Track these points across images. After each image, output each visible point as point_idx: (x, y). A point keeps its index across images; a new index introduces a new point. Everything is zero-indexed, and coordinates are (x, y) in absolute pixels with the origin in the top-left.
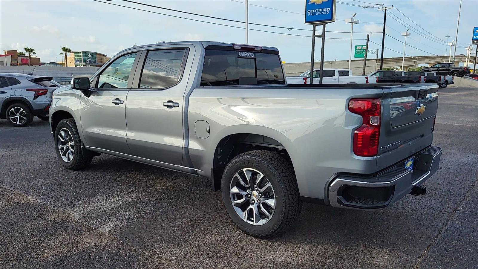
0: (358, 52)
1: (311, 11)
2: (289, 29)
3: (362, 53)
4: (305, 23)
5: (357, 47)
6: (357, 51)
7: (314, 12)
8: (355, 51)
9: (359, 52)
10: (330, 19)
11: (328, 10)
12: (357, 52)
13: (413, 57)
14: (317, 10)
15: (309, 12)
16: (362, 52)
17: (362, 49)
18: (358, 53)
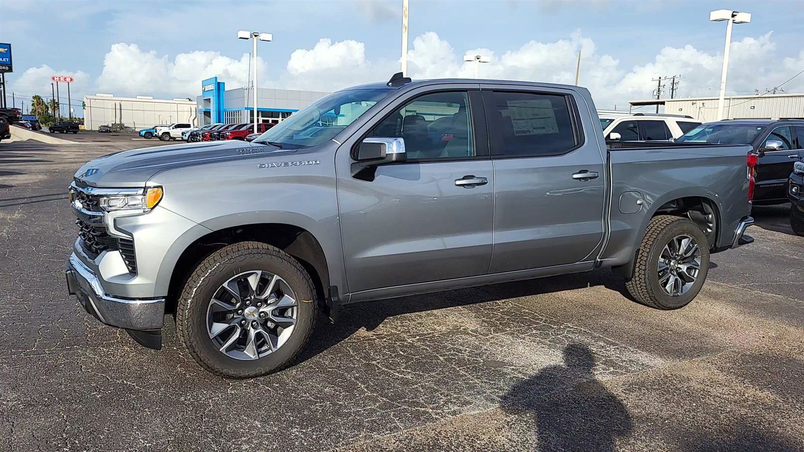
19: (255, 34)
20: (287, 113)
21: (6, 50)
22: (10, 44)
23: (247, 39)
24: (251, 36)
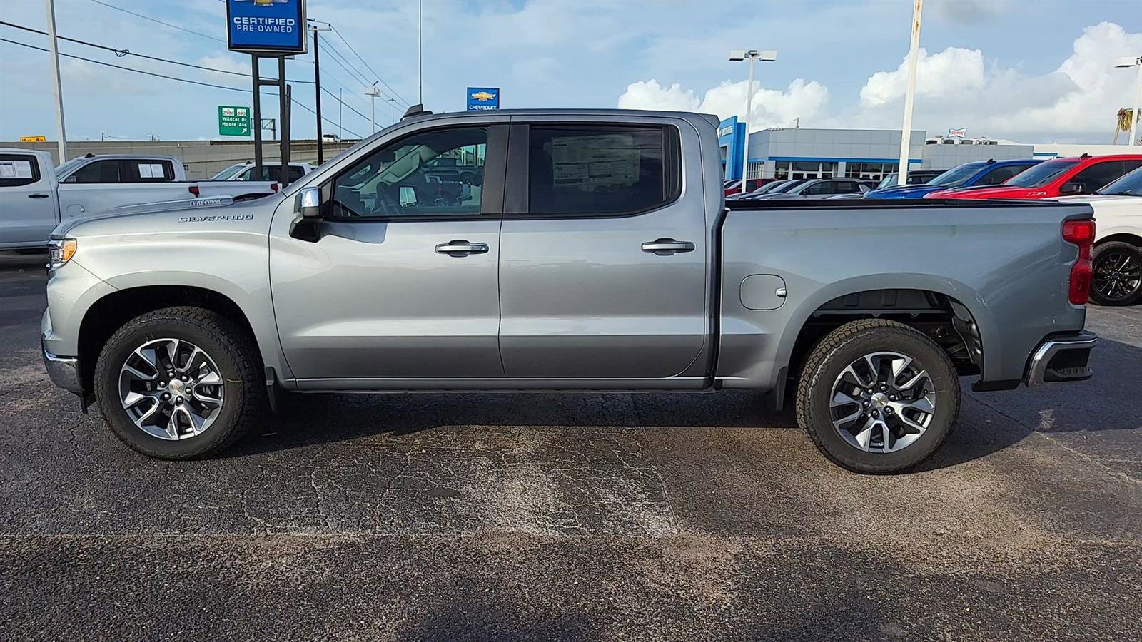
0: (226, 122)
1: (245, 20)
2: (119, 53)
3: (237, 125)
4: (229, 47)
5: (224, 110)
6: (224, 119)
7: (253, 23)
8: (220, 119)
9: (229, 122)
10: (297, 45)
11: (288, 24)
12: (224, 121)
13: (350, 140)
14: (261, 19)
15: (237, 20)
16: (237, 122)
17: (236, 116)
18: (227, 124)
19: (753, 53)
20: (831, 164)
21: (494, 95)
22: (498, 89)
23: (741, 60)
24: (746, 56)
